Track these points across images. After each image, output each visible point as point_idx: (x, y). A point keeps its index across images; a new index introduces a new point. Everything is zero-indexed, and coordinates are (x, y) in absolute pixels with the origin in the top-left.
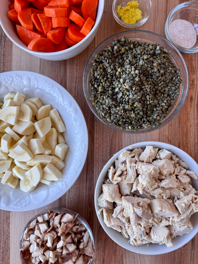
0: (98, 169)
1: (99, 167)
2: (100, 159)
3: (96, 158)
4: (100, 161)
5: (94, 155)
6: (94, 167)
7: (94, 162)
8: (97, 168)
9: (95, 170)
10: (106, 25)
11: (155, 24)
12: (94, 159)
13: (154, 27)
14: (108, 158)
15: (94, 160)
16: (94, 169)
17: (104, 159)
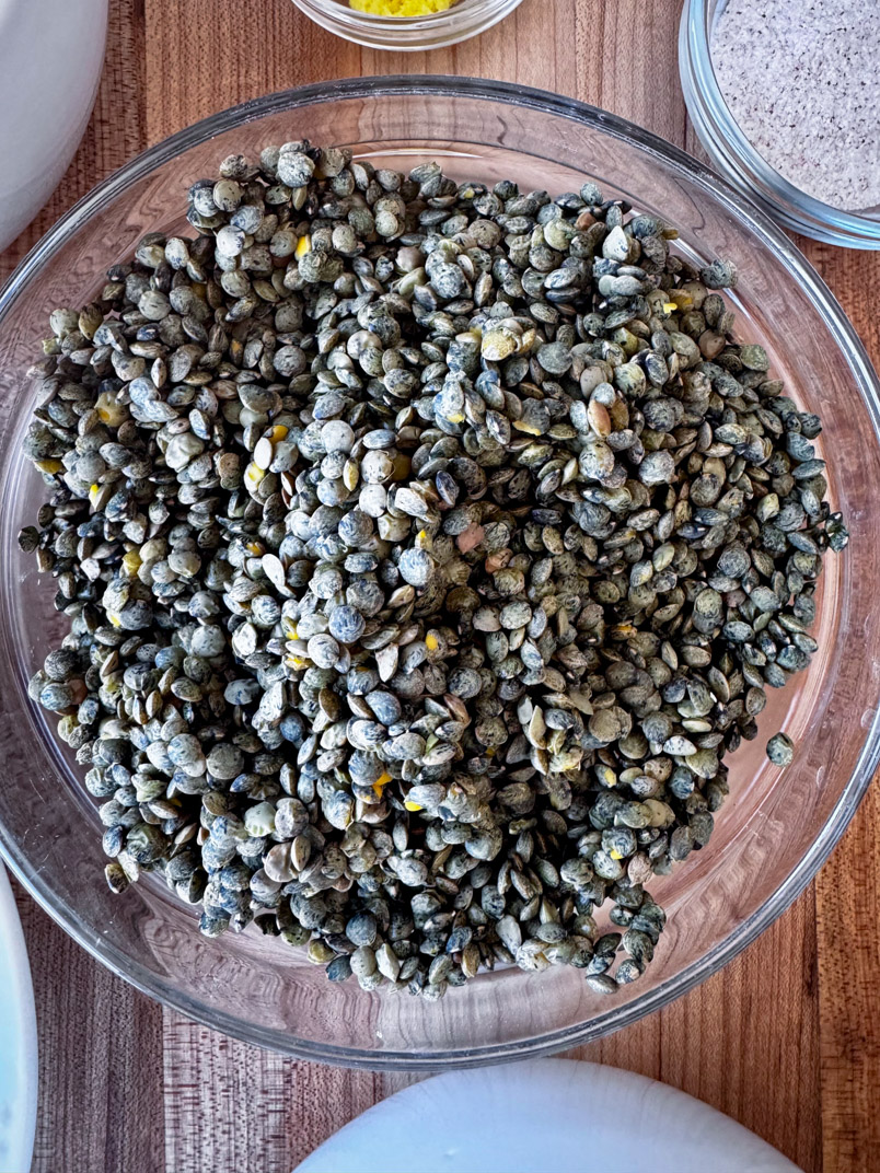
0: (198, 1149)
1: (206, 1134)
2: (205, 1076)
3: (174, 1068)
4: (205, 1094)
5: (161, 1042)
6: (163, 1136)
7: (161, 1098)
8: (189, 1149)
9: (170, 1157)
10: (224, 29)
11: (608, 16)
12: (162, 1076)
13: (594, 39)
14: (270, 1066)
15: (162, 1085)
16: (163, 1154)
17: (242, 1074)
